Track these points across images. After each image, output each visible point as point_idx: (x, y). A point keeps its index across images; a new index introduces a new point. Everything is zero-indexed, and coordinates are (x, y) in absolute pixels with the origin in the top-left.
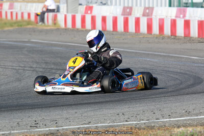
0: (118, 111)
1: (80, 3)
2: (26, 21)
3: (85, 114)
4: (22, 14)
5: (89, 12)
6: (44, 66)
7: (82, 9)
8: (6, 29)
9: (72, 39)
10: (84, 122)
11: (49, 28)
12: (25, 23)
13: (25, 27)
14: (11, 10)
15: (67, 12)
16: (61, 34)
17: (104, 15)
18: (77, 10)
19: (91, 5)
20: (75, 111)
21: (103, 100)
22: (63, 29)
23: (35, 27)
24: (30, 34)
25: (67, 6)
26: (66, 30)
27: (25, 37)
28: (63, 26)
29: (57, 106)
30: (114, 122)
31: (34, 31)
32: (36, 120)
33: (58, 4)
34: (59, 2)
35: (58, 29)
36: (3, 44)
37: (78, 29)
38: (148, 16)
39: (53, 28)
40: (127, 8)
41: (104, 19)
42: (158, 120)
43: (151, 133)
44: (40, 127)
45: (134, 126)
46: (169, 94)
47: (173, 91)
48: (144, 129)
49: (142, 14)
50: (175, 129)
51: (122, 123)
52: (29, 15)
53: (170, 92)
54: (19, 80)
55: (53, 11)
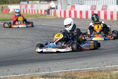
0: (84, 62)
1: (68, 4)
2: (40, 14)
3: (66, 64)
4: (38, 10)
5: (73, 9)
6: (47, 38)
7: (69, 7)
10: (65, 69)
11: (52, 18)
13: (39, 17)
14: (32, 9)
15: (61, 9)
16: (58, 21)
17: (81, 10)
18: (67, 7)
19: (74, 5)
20: (61, 62)
21: (77, 56)
22: (59, 18)
23: (44, 17)
24: (41, 21)
25: (61, 6)
26: (61, 18)
28: (59, 16)
29: (52, 60)
30: (81, 68)
31: (44, 19)
32: (39, 68)
33: (57, 5)
35: (57, 18)
38: (105, 10)
39: (54, 17)
40: (94, 6)
41: (81, 12)
42: (105, 67)
43: (100, 74)
44: (40, 72)
45: (91, 70)
46: (112, 53)
47: (115, 51)
48: (97, 72)
49: (101, 9)
50: (113, 71)
51: (85, 69)
52: (41, 11)
53: (114, 51)
54: (33, 46)
55: (54, 8)
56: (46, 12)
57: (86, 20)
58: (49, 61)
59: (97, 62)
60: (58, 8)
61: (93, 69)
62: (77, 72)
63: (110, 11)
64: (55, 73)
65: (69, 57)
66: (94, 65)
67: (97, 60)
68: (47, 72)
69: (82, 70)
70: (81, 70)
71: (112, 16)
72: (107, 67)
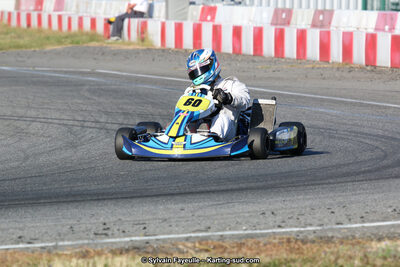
0: (263, 208)
2: (87, 34)
3: (200, 213)
4: (81, 19)
5: (209, 18)
7: (195, 12)
8: (49, 48)
9: (176, 68)
10: (198, 227)
11: (131, 47)
12: (84, 38)
13: (85, 45)
14: (60, 13)
15: (167, 18)
16: (154, 60)
17: (238, 24)
18: (186, 13)
19: (212, 5)
20: (180, 206)
21: (235, 187)
22: (158, 50)
23: (104, 45)
24: (95, 59)
25: (167, 6)
26: (164, 51)
27: (86, 65)
28: (158, 43)
29: (146, 196)
30: (254, 227)
31: (103, 52)
32: (106, 221)
35: (150, 51)
36: (43, 76)
37: (186, 50)
38: (322, 26)
39: (138, 47)
40: (283, 11)
41: (237, 32)
42: (341, 226)
43: (327, 250)
44: (113, 236)
45: (293, 235)
46: (360, 177)
47: (369, 171)
48: (313, 242)
49: (310, 23)
50: (374, 244)
51: (270, 231)
52: (93, 22)
53: (364, 172)
54: (73, 146)
55: (140, 15)
56: (111, 27)
57: (254, 61)
58: (138, 200)
59: (308, 209)
60: (156, 13)
61: (301, 232)
62: (243, 241)
63: (342, 30)
64: (164, 240)
65: (208, 189)
66: (302, 219)
67: (307, 203)
68: (137, 238)
69: (263, 235)
70: (257, 236)
71: (347, 51)
72: (349, 226)
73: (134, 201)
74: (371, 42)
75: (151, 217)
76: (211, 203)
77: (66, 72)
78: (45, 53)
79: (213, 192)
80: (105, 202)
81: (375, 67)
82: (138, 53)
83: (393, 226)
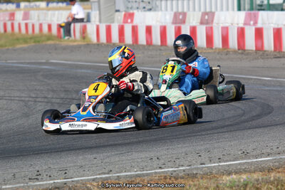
0: (152, 154)
1: (117, 8)
2: (45, 36)
3: (107, 160)
4: (41, 25)
5: (129, 21)
6: (62, 96)
7: (120, 17)
8: (18, 46)
10: (104, 171)
11: (75, 44)
12: (44, 38)
13: (44, 43)
14: (27, 21)
15: (100, 21)
16: (90, 52)
17: (149, 24)
18: (113, 18)
19: (131, 11)
20: (94, 156)
21: (135, 140)
22: (94, 45)
23: (57, 42)
24: (50, 53)
25: (100, 14)
26: (99, 45)
27: (42, 58)
28: (94, 40)
29: (72, 150)
30: (143, 169)
31: (56, 48)
33: (89, 11)
34: (91, 9)
35: (89, 46)
36: (12, 67)
37: (114, 44)
38: (207, 23)
39: (80, 43)
40: (180, 14)
41: (149, 30)
42: (204, 166)
43: (191, 183)
44: (42, 180)
45: (169, 174)
46: (225, 130)
47: (231, 125)
48: (182, 178)
49: (199, 21)
50: (224, 177)
51: (154, 171)
52: (50, 27)
53: (228, 126)
54: (26, 115)
55: (81, 20)
56: (62, 30)
57: (160, 50)
58: (65, 153)
59: (183, 154)
60: (93, 19)
61: (175, 171)
62: (133, 179)
63: (221, 25)
64: (77, 181)
65: (116, 143)
66: (177, 161)
67: (184, 150)
68: (59, 181)
69: (147, 175)
70: (143, 175)
71: (225, 40)
72: (209, 165)
73: (63, 153)
74: (241, 33)
75: (72, 165)
76: (116, 153)
77: (29, 63)
78: (15, 50)
79: (120, 145)
80: (43, 155)
81: (245, 50)
82: (80, 47)
83: (240, 164)
